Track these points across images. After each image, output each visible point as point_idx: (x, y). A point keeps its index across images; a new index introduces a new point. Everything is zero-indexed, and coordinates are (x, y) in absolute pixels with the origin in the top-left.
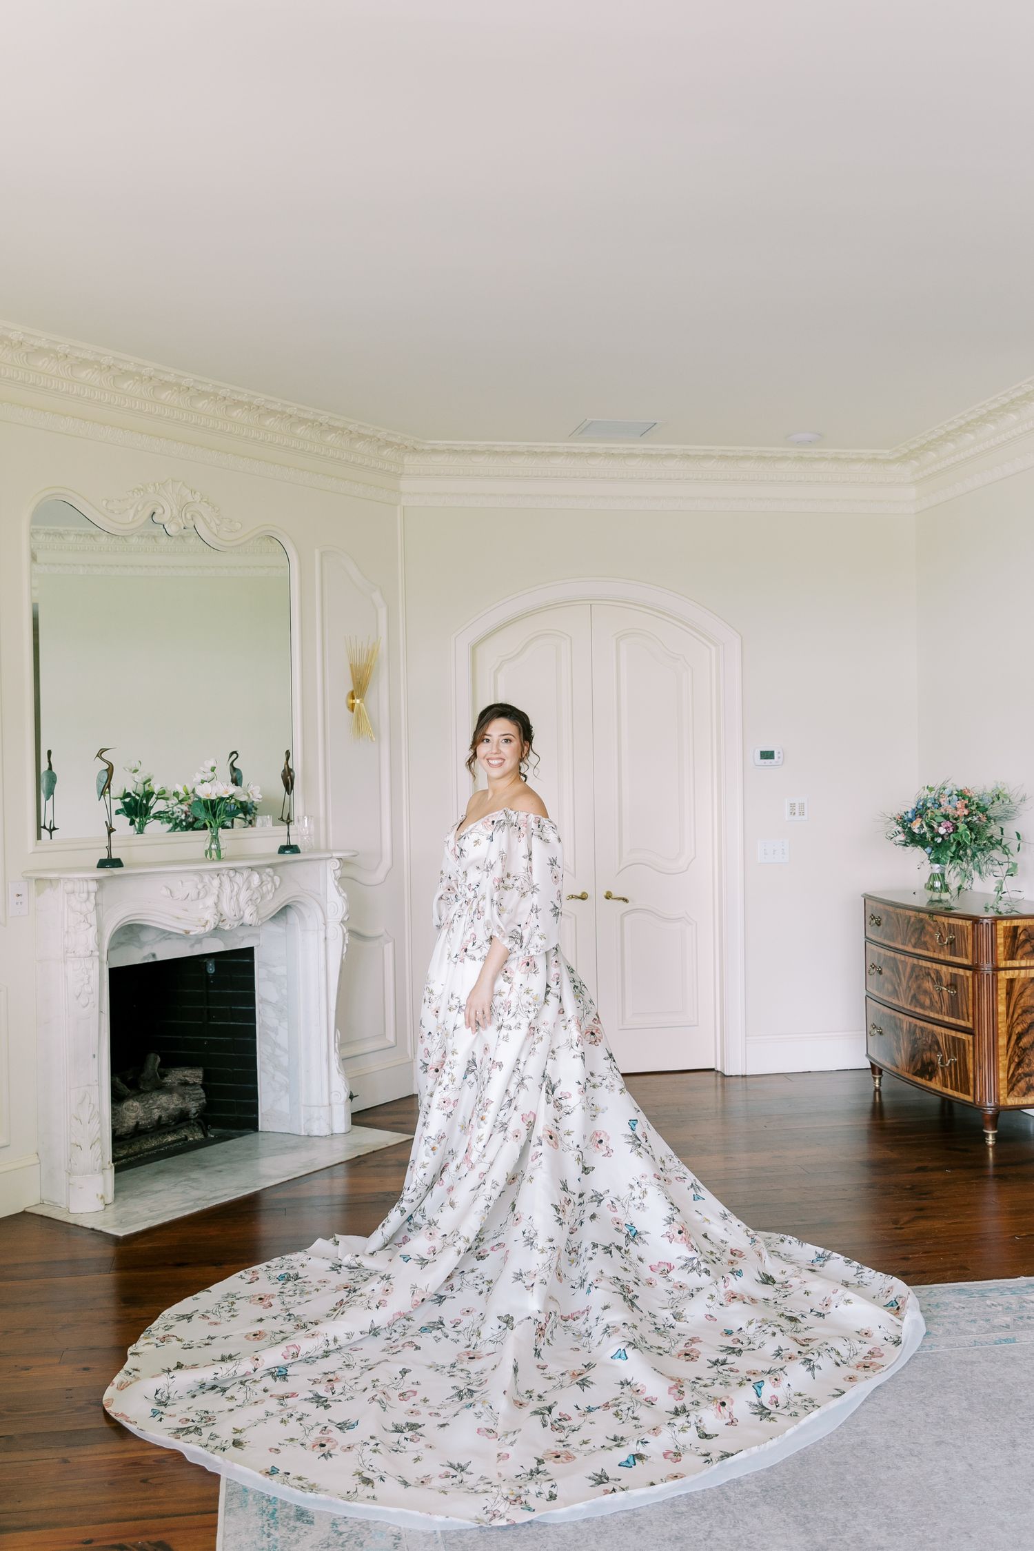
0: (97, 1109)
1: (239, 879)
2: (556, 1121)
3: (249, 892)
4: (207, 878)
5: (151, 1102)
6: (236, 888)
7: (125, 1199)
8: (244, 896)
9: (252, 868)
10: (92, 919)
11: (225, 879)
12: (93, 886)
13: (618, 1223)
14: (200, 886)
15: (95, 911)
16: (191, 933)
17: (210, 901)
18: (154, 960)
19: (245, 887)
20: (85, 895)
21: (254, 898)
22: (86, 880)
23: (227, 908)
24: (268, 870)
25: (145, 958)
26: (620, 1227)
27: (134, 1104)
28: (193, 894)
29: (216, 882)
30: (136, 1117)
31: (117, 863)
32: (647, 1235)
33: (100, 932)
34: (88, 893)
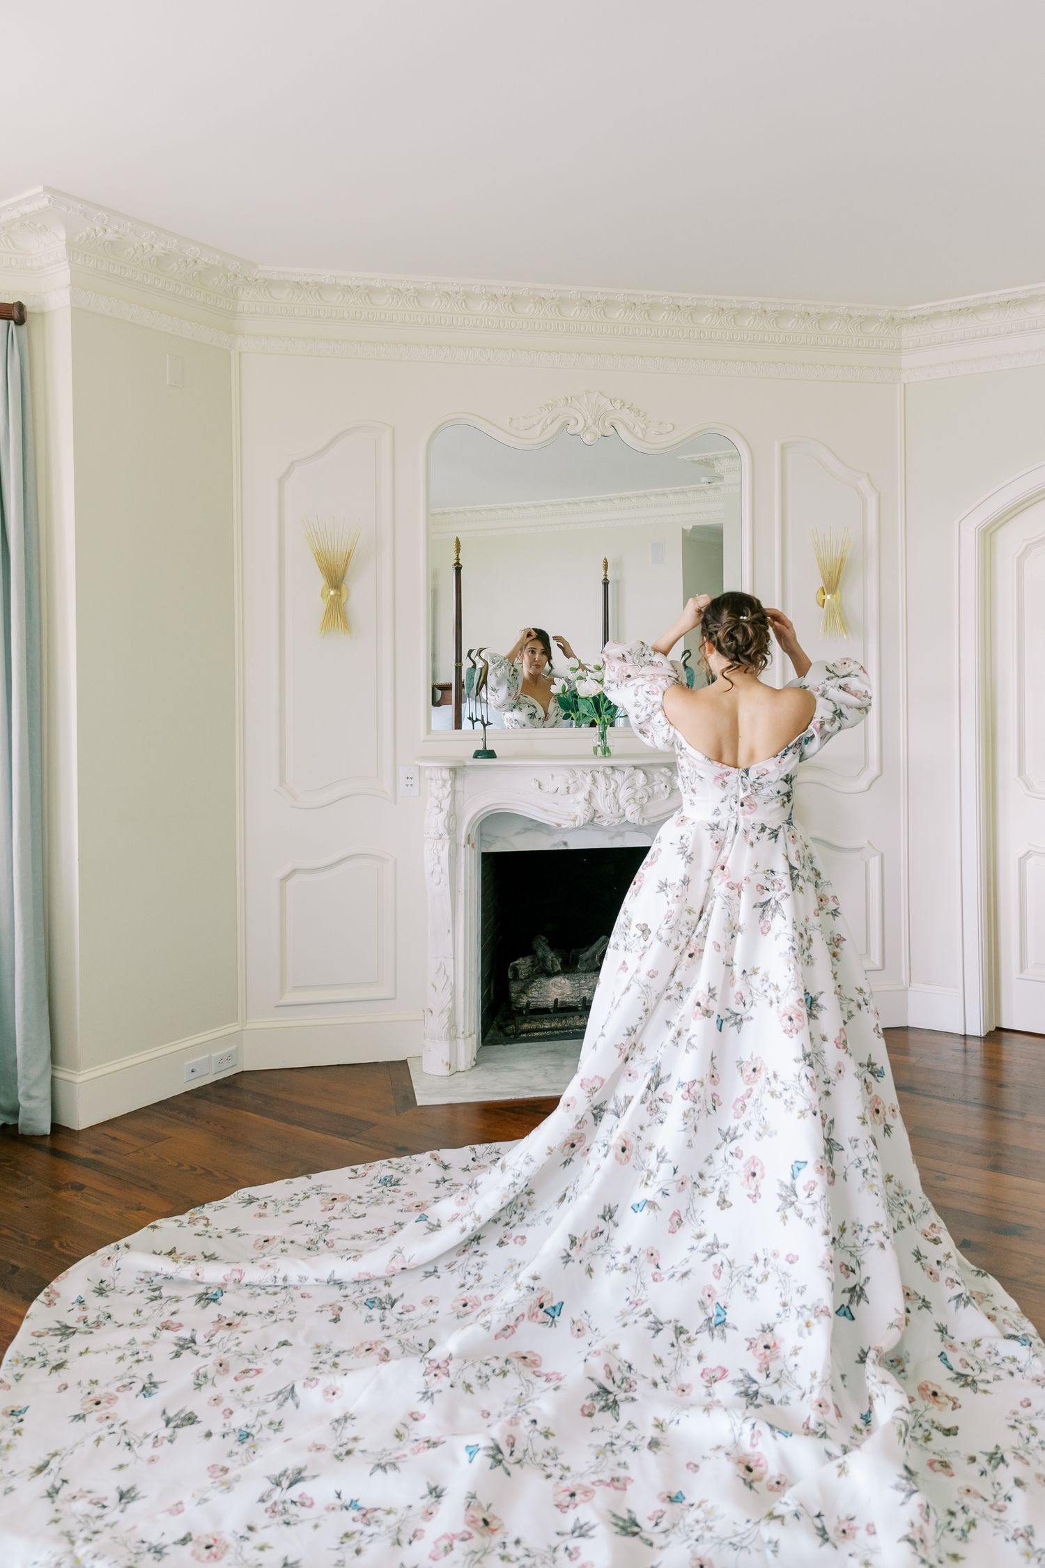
0: (451, 980)
1: (618, 776)
2: (642, 1128)
3: (631, 791)
4: (579, 773)
5: (583, 982)
6: (613, 785)
7: (483, 1070)
8: (623, 794)
9: (635, 767)
10: (446, 804)
11: (600, 777)
12: (446, 774)
13: (709, 1296)
14: (570, 782)
15: (450, 798)
16: (563, 826)
17: (582, 796)
18: (565, 848)
19: (625, 785)
20: (440, 782)
21: (637, 797)
22: (441, 768)
23: (601, 803)
24: (663, 770)
25: (555, 845)
26: (708, 1301)
27: (563, 981)
28: (563, 789)
29: (589, 779)
30: (563, 994)
31: (491, 754)
32: (734, 1331)
33: (453, 815)
34: (445, 781)
